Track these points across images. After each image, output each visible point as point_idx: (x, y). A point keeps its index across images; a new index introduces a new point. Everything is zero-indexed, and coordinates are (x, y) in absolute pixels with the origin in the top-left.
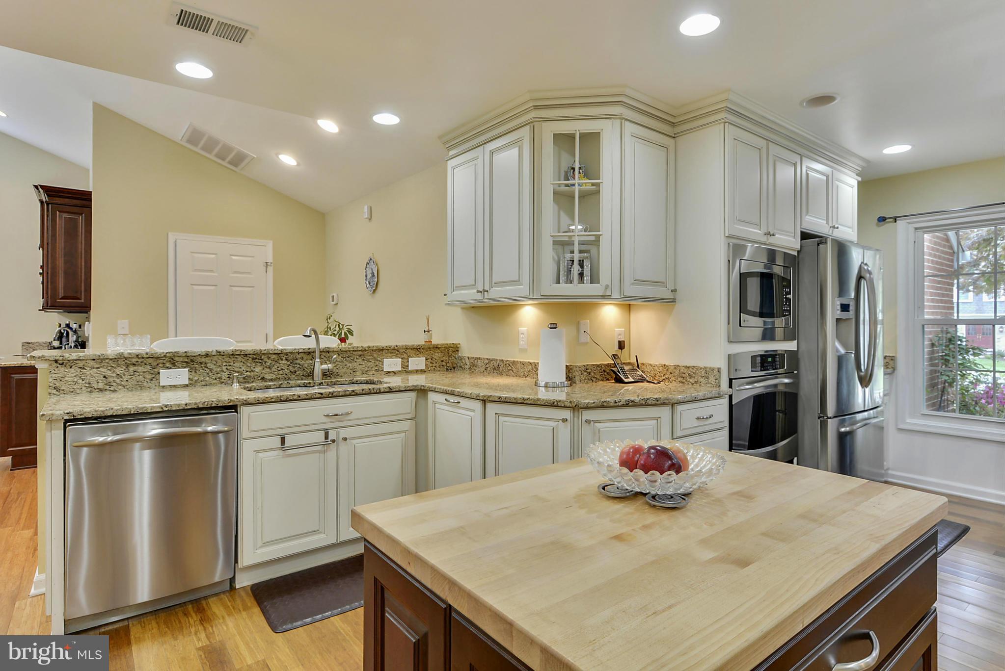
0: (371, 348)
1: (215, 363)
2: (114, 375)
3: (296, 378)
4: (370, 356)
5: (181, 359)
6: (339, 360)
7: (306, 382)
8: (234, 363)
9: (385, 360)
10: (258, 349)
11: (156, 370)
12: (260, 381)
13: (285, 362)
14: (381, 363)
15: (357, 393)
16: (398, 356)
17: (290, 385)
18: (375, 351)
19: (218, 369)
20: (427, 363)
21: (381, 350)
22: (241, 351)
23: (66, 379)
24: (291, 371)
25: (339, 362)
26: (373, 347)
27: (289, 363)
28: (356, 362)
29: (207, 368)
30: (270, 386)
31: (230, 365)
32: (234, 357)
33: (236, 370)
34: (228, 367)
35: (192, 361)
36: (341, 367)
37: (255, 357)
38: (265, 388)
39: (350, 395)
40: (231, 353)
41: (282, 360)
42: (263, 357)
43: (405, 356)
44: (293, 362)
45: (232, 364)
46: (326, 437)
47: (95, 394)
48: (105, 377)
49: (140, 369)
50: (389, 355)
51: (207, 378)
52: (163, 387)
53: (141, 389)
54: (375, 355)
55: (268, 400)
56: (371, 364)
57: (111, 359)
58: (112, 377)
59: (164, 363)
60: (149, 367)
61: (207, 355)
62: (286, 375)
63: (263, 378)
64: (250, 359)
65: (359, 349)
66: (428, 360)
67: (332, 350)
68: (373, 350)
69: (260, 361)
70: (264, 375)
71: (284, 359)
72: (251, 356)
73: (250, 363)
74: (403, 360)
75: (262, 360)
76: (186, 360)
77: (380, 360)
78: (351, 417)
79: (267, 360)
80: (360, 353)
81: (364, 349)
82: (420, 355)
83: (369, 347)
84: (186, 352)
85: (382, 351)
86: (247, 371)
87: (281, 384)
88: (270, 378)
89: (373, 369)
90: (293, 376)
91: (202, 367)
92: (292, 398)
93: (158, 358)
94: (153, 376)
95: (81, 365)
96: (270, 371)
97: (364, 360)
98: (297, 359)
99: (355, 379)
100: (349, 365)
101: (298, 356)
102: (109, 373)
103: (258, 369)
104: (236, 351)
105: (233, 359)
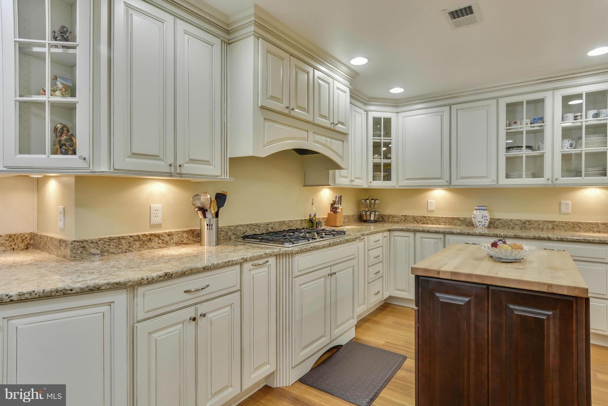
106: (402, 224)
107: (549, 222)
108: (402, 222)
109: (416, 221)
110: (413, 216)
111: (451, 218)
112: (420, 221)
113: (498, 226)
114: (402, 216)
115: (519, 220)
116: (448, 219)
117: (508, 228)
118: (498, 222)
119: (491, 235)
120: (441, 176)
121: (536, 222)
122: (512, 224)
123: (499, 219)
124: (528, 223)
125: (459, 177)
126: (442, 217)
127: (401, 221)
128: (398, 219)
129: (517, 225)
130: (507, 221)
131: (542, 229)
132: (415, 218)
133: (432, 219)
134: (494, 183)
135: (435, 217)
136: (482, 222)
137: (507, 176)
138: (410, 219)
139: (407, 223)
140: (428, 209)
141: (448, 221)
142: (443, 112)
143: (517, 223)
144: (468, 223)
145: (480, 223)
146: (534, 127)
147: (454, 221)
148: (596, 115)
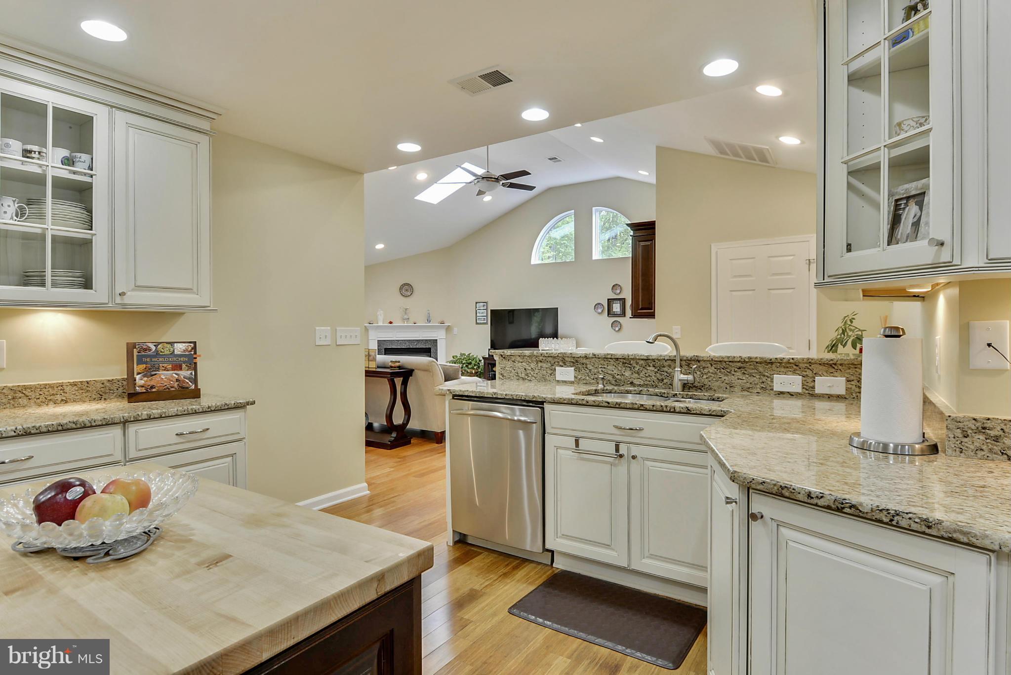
0: (753, 360)
1: (593, 364)
2: (530, 368)
3: (664, 387)
4: (753, 369)
5: (569, 360)
6: (711, 371)
7: (662, 391)
8: (608, 366)
9: (775, 375)
10: (626, 354)
11: (553, 367)
12: (630, 385)
13: (652, 368)
14: (769, 379)
15: (646, 408)
16: (797, 372)
17: (649, 393)
18: (761, 363)
19: (596, 371)
20: (850, 386)
21: (770, 362)
22: (612, 356)
23: (507, 368)
24: (658, 379)
25: (712, 373)
26: (756, 358)
27: (656, 370)
28: (733, 375)
29: (587, 368)
30: (631, 391)
31: (605, 368)
32: (607, 361)
33: (609, 372)
34: (603, 370)
35: (577, 361)
36: (714, 379)
37: (624, 361)
38: (626, 392)
39: (638, 409)
40: (604, 357)
41: (649, 366)
42: (632, 362)
43: (809, 373)
44: (660, 369)
45: (606, 367)
46: (617, 450)
47: (521, 381)
48: (525, 369)
49: (544, 365)
50: (783, 370)
51: (588, 378)
52: (558, 381)
53: (545, 381)
54: (761, 369)
56: (756, 380)
57: (528, 356)
58: (529, 369)
59: (558, 362)
60: (550, 365)
61: (586, 357)
62: (653, 381)
63: (632, 383)
64: (621, 363)
65: (736, 360)
66: (852, 383)
67: (702, 359)
68: (757, 363)
69: (629, 366)
70: (633, 380)
71: (651, 365)
72: (622, 360)
73: (621, 367)
74: (804, 379)
75: (631, 364)
76: (573, 361)
77: (769, 375)
78: (641, 434)
79: (636, 366)
80: (739, 364)
81: (743, 360)
82: (836, 374)
83: (750, 358)
84: (571, 354)
85: (772, 365)
86: (618, 375)
87: (641, 390)
88: (638, 383)
89: (758, 386)
90: (661, 384)
91: (583, 367)
92: (581, 403)
93: (555, 357)
94: (552, 371)
95: (513, 359)
96: (639, 377)
97: (744, 373)
98: (664, 367)
99: (716, 395)
100: (724, 378)
101: (666, 364)
102: (527, 367)
103: (628, 373)
104: (608, 354)
105: (607, 362)
148: (68, 161)
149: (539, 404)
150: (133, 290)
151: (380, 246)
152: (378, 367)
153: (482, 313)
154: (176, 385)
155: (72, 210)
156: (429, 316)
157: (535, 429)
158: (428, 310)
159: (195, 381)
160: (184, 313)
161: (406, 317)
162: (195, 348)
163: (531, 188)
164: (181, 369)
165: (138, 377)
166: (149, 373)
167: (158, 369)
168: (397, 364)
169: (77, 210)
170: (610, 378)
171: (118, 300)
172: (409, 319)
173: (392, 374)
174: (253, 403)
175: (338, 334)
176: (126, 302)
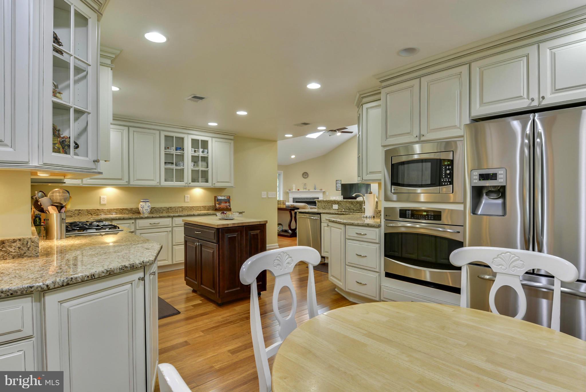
1: (343, 204)
11: (332, 205)
13: (358, 205)
23: (319, 205)
32: (347, 202)
34: (346, 205)
37: (351, 202)
47: (323, 209)
49: (330, 204)
51: (341, 208)
52: (333, 209)
53: (330, 209)
55: (329, 213)
59: (334, 203)
61: (341, 201)
62: (360, 209)
63: (353, 209)
73: (350, 204)
76: (338, 203)
79: (354, 204)
84: (337, 200)
86: (350, 207)
91: (340, 205)
93: (332, 201)
95: (321, 202)
96: (355, 207)
102: (325, 205)
103: (352, 206)
106: (76, 218)
107: (180, 207)
108: (76, 215)
109: (90, 214)
110: (87, 210)
111: (121, 209)
112: (94, 213)
113: (153, 212)
114: (76, 210)
115: (165, 207)
116: (118, 210)
117: (160, 213)
118: (153, 209)
119: (166, 216)
120: (122, 177)
121: (174, 207)
122: (161, 210)
123: (154, 207)
124: (170, 209)
125: (135, 179)
126: (114, 209)
127: (74, 215)
128: (71, 214)
129: (164, 210)
130: (159, 208)
131: (177, 212)
132: (89, 211)
133: (105, 211)
134: (158, 184)
135: (108, 209)
136: (148, 210)
137: (166, 180)
138: (84, 212)
139: (81, 216)
140: (101, 203)
141: (119, 211)
142: (123, 130)
143: (164, 209)
144: (134, 211)
145: (146, 211)
146: (177, 152)
147: (124, 211)
148: (203, 152)
149: (319, 214)
150: (216, 183)
151: (293, 157)
152: (287, 207)
153: (339, 185)
154: (225, 207)
155: (204, 164)
156: (315, 187)
157: (319, 222)
158: (315, 184)
159: (230, 206)
160: (226, 188)
161: (305, 187)
162: (230, 198)
163: (351, 132)
164: (227, 203)
165: (217, 205)
166: (219, 204)
167: (221, 203)
168: (293, 206)
169: (205, 163)
170: (347, 208)
171: (213, 185)
172: (306, 188)
173: (290, 209)
174: (244, 212)
175: (269, 194)
176: (215, 185)
